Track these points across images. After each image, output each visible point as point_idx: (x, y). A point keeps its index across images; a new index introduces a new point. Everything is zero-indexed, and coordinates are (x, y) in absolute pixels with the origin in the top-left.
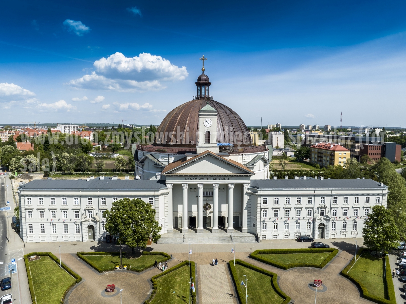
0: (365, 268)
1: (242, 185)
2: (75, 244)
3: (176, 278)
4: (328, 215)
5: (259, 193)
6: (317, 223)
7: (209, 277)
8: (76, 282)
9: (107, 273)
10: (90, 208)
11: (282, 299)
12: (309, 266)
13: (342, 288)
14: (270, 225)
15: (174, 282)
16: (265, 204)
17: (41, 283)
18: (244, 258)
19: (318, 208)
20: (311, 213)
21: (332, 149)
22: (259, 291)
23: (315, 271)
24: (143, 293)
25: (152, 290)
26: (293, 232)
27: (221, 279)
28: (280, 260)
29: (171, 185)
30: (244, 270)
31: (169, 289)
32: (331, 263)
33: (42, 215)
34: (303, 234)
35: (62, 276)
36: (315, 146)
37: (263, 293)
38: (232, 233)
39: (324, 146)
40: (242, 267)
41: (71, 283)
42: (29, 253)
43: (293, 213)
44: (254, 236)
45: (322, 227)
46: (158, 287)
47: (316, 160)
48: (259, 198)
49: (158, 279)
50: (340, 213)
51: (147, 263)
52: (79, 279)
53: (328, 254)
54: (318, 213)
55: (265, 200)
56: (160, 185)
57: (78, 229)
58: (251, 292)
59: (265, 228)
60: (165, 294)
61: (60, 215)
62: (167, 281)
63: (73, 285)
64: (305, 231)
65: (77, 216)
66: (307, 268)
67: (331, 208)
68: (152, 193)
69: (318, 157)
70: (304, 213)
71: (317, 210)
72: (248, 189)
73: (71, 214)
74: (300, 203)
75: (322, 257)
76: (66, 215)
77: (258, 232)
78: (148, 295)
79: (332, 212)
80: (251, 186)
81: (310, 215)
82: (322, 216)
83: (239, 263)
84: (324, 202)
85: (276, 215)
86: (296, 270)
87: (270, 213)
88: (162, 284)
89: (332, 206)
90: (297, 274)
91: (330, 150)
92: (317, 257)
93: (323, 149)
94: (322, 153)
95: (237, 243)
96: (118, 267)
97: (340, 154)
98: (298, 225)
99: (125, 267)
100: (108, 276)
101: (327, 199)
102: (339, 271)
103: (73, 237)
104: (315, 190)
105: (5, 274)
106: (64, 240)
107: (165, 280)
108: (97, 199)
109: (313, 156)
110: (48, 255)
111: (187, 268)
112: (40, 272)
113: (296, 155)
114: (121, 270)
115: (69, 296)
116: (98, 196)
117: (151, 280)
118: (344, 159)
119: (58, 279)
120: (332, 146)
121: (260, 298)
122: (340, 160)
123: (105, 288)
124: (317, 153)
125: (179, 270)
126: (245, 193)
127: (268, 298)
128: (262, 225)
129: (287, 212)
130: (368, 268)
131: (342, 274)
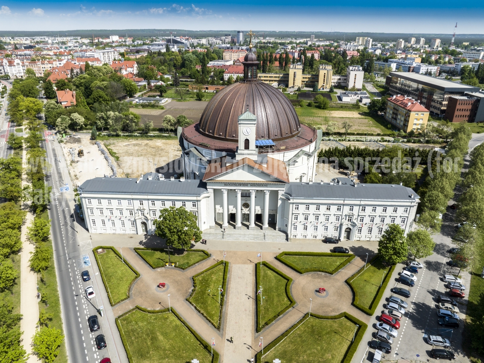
0: (370, 276)
1: (277, 192)
2: (131, 237)
3: (213, 276)
4: (355, 221)
5: (291, 201)
6: (344, 228)
7: (239, 278)
8: (136, 278)
9: (159, 270)
10: (142, 209)
11: (289, 303)
12: (323, 272)
13: (340, 295)
14: (300, 227)
15: (210, 281)
16: (297, 210)
17: (111, 277)
18: (270, 259)
19: (346, 215)
20: (339, 219)
21: (408, 109)
22: (274, 294)
23: (326, 277)
24: (186, 290)
25: (193, 288)
26: (321, 234)
27: (247, 280)
28: (301, 263)
29: (211, 189)
30: (268, 272)
31: (206, 287)
32: (343, 269)
33: (102, 213)
34: (330, 236)
35: (125, 270)
36: (391, 99)
37: (277, 296)
38: (267, 231)
39: (401, 102)
40: (267, 269)
41: (133, 278)
42: (96, 246)
43: (322, 218)
44: (285, 235)
45: (349, 232)
46: (198, 285)
47: (390, 117)
48: (291, 205)
49: (199, 277)
50: (367, 220)
51: (190, 260)
52: (138, 275)
53: (345, 259)
54: (346, 220)
55: (297, 206)
56: (202, 189)
57: (132, 224)
58: (267, 294)
59: (296, 229)
60: (203, 292)
61: (117, 213)
62: (205, 280)
63: (134, 280)
64: (332, 233)
65: (131, 214)
66: (320, 273)
67: (359, 215)
68: (195, 198)
69: (393, 113)
70: (332, 219)
71: (345, 217)
72: (283, 195)
73: (126, 213)
74: (329, 210)
75: (339, 261)
76: (121, 213)
77: (289, 232)
78: (190, 292)
79: (359, 218)
80: (285, 193)
81: (338, 221)
82: (349, 222)
83: (265, 264)
84: (352, 210)
85: (306, 219)
86: (310, 275)
87: (301, 218)
88: (201, 282)
89: (360, 214)
90: (310, 278)
91: (406, 109)
92: (334, 262)
93: (400, 106)
94: (398, 110)
95: (269, 241)
96: (167, 264)
97: (416, 115)
98: (326, 229)
99: (173, 265)
100: (160, 273)
101: (356, 209)
102: (346, 278)
103: (129, 230)
104: (344, 200)
105: (82, 266)
106: (122, 232)
107: (204, 278)
108: (147, 201)
109: (388, 110)
110: (111, 249)
111: (222, 267)
112: (108, 266)
113: (369, 108)
114: (170, 267)
115: (132, 290)
116: (148, 200)
117: (193, 278)
118: (421, 120)
119: (122, 274)
120: (409, 104)
121: (273, 300)
122: (416, 122)
123: (158, 284)
124: (392, 108)
125: (215, 269)
126: (279, 198)
127: (279, 301)
128: (293, 227)
129: (317, 218)
130: (373, 276)
131: (346, 282)
